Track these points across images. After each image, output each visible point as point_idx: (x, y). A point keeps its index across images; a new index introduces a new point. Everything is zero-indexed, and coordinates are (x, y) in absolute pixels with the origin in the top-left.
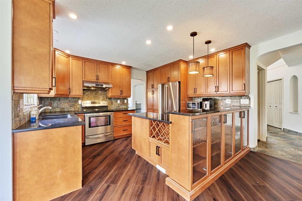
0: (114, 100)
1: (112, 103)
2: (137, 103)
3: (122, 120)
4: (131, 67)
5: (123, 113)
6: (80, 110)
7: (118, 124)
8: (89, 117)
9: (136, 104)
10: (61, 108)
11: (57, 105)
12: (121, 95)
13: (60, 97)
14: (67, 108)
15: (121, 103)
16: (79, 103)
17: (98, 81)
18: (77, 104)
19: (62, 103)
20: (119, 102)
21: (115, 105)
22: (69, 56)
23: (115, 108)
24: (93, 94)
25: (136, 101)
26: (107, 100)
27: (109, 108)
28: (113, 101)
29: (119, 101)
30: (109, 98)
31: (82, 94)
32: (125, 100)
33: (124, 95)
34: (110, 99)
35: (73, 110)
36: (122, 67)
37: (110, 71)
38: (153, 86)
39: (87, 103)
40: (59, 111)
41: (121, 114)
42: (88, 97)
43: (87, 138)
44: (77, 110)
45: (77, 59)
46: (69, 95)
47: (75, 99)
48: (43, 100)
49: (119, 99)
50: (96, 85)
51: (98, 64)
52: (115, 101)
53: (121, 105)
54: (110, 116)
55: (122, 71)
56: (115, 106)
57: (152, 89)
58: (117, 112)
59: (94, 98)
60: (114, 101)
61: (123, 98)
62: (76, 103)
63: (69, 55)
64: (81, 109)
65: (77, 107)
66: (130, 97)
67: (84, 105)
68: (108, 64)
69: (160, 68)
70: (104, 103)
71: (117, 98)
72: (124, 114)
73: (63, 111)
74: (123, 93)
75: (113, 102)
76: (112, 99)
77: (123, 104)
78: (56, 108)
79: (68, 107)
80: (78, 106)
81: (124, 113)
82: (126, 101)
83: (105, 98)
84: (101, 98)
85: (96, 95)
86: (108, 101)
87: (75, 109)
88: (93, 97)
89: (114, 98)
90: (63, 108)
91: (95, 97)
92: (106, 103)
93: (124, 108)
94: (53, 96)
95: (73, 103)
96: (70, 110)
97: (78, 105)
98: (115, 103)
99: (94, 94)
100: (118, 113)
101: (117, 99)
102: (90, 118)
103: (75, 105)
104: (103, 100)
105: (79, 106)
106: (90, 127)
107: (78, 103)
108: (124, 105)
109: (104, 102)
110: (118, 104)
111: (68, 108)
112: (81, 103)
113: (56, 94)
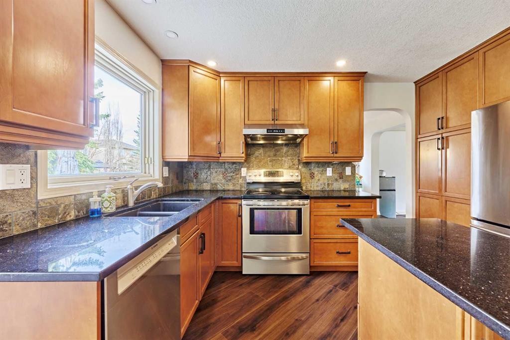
0: (318, 167)
1: (312, 176)
2: (384, 175)
3: (334, 223)
4: (366, 73)
5: (336, 204)
6: (243, 189)
7: (322, 234)
8: (250, 209)
9: (380, 177)
10: (212, 184)
11: (205, 177)
12: (335, 155)
13: (210, 162)
14: (221, 184)
15: (336, 176)
16: (243, 175)
17: (276, 122)
18: (238, 176)
19: (214, 174)
20: (329, 172)
21: (319, 180)
22: (217, 74)
23: (319, 188)
24: (268, 153)
25: (382, 171)
26: (300, 167)
27: (304, 188)
28: (316, 171)
29: (331, 169)
30: (304, 163)
31: (243, 155)
32: (347, 168)
33: (343, 153)
34: (307, 164)
35: (231, 187)
36: (337, 78)
37: (306, 93)
38: (442, 123)
39: (257, 175)
40: (209, 189)
41: (330, 208)
42: (260, 162)
43: (245, 257)
44: (238, 188)
45: (234, 78)
46: (219, 157)
47: (235, 165)
48: (185, 167)
49: (329, 164)
50: (268, 130)
51: (276, 83)
52: (321, 169)
53: (336, 180)
54: (301, 209)
55: (336, 90)
56: (321, 182)
57: (441, 131)
58: (320, 200)
59: (271, 163)
60: (317, 169)
61: (340, 163)
62: (237, 174)
63: (219, 73)
64: (245, 186)
65: (238, 181)
66: (360, 160)
67: (251, 178)
68: (299, 78)
69: (481, 52)
70: (291, 174)
71: (326, 163)
72: (339, 206)
73: (215, 189)
74: (340, 150)
75: (316, 173)
76: (313, 165)
77: (341, 178)
78: (204, 184)
79: (223, 181)
80: (241, 181)
81: (340, 204)
82: (348, 171)
83: (296, 162)
84: (286, 164)
85: (275, 155)
86: (303, 170)
87: (234, 185)
88: (270, 161)
89: (318, 163)
90: (216, 184)
91: (274, 160)
92: (297, 174)
93: (342, 188)
94: (186, 160)
95: (232, 174)
96: (227, 188)
97: (241, 177)
98: (320, 175)
99: (272, 154)
100: (322, 204)
101: (324, 164)
102: (252, 211)
103: (235, 179)
104: (290, 168)
105: (241, 179)
106: (252, 231)
107: (241, 174)
108: (344, 181)
109: (291, 172)
110: (329, 178)
111: (224, 185)
112: (245, 175)
113: (190, 156)
